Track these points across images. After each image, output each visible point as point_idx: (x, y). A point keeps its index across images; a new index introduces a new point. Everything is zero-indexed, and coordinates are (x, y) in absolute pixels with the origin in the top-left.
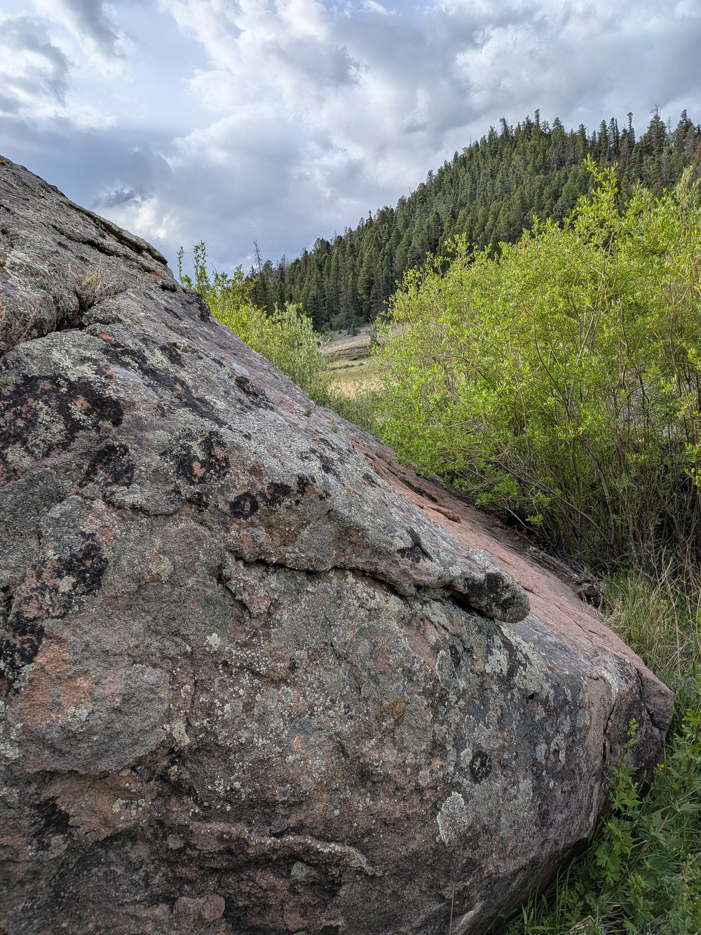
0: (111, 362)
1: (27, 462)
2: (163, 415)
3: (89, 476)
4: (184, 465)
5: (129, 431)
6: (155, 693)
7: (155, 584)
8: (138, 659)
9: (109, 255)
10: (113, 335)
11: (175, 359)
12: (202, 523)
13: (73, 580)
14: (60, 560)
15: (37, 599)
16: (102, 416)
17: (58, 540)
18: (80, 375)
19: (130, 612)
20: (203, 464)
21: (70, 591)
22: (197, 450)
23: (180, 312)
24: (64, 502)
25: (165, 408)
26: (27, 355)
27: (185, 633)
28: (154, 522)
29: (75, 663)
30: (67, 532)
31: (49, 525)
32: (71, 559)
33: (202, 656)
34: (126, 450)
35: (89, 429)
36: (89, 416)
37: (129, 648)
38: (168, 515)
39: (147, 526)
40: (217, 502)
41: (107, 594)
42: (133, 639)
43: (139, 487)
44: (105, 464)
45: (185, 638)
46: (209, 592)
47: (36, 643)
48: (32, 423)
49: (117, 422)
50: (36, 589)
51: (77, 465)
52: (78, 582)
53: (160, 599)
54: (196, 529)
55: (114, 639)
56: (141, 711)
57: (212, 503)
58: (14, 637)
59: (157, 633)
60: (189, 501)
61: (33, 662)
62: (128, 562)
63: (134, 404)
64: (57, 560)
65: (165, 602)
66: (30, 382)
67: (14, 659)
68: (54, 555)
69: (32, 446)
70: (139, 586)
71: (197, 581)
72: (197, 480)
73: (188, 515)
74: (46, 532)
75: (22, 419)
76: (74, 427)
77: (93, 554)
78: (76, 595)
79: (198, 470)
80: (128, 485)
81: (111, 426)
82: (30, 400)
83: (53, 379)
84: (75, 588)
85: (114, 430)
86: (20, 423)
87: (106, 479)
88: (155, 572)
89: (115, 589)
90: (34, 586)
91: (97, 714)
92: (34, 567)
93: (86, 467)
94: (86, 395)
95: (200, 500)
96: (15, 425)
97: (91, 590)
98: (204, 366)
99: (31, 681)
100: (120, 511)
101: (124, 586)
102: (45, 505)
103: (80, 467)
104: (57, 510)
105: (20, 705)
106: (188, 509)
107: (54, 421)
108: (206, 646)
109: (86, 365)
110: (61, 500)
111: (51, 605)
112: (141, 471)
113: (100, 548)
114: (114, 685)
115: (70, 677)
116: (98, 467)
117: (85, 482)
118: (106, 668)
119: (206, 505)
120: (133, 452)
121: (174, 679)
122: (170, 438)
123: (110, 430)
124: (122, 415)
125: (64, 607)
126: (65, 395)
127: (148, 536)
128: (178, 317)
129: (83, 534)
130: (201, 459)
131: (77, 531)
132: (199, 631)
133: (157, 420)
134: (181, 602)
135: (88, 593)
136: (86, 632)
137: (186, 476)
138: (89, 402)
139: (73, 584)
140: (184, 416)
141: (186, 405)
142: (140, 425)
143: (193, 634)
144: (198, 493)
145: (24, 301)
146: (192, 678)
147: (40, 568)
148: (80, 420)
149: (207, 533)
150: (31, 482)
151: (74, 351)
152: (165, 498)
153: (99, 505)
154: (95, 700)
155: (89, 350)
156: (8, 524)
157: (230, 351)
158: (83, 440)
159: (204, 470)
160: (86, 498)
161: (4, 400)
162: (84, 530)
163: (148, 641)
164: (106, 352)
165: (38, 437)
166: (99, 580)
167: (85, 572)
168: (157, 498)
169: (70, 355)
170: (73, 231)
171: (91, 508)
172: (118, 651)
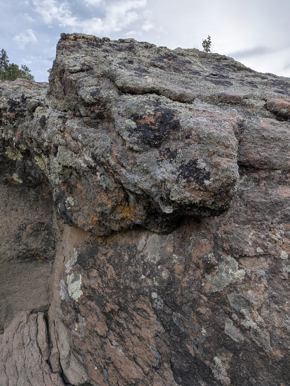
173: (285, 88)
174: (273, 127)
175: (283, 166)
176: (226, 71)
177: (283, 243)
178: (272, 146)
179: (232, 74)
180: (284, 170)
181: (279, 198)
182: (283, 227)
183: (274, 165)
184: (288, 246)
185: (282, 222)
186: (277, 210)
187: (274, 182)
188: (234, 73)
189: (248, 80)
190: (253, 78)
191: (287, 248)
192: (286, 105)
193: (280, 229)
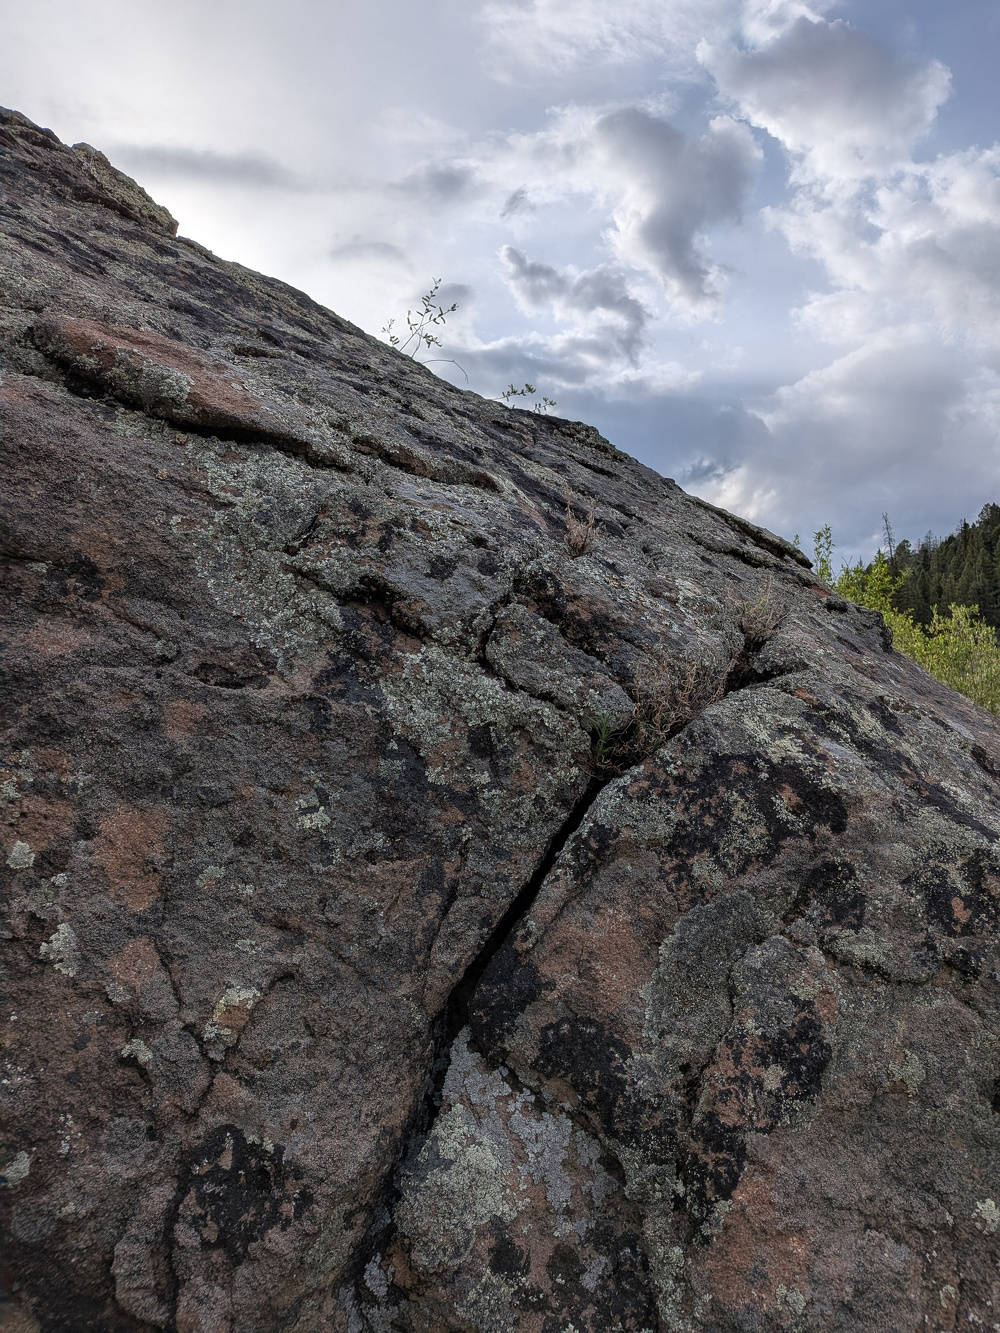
0: (818, 734)
1: (718, 879)
2: (902, 819)
3: (798, 908)
4: (938, 900)
5: (855, 841)
6: (903, 1291)
7: (896, 1097)
8: (873, 1222)
9: (756, 566)
10: (812, 692)
11: (889, 722)
12: (968, 1002)
13: (783, 1073)
14: (764, 1037)
15: (737, 1097)
16: (817, 818)
17: (760, 1004)
18: (784, 755)
19: (861, 1138)
20: (968, 902)
21: (778, 1089)
22: (957, 879)
23: (856, 641)
24: (765, 944)
25: (904, 807)
26: (716, 725)
27: (944, 1189)
28: (896, 992)
29: (786, 1211)
30: (773, 994)
31: (747, 979)
32: (780, 1039)
33: (970, 1237)
34: (852, 872)
35: (801, 837)
36: (798, 816)
37: (860, 1200)
38: (916, 984)
39: (885, 998)
40: (993, 970)
41: (828, 1102)
42: (865, 1186)
43: (873, 933)
44: (821, 890)
45: (942, 1198)
46: (980, 1123)
47: (735, 1168)
48: (723, 823)
49: (838, 828)
50: (734, 1080)
51: (783, 889)
52: (790, 1077)
53: (904, 1124)
54: (959, 1012)
55: (839, 1180)
56: (881, 1317)
57: (985, 970)
58: (705, 1151)
59: (900, 1181)
60: (949, 963)
61: (731, 1198)
62: (859, 1054)
63: (860, 800)
64: (760, 1037)
65: (910, 1130)
66: (721, 762)
67: (704, 1186)
68: (756, 1028)
69: (724, 856)
70: (874, 1097)
71: (962, 1103)
72: (958, 929)
73: (945, 985)
74: (744, 989)
75: (711, 815)
76: (779, 832)
77: (811, 1034)
78: (787, 1097)
79: (961, 912)
80: (856, 928)
81: (829, 833)
82: (722, 789)
83: (750, 760)
84: (784, 1087)
85: (834, 839)
86: (709, 821)
87: (822, 915)
88: (898, 1077)
89: (840, 1097)
90: (731, 1073)
91: (818, 1307)
92: (729, 1043)
93: (794, 893)
94: (794, 785)
95: (966, 963)
96: (702, 825)
97: (808, 1093)
98: (929, 733)
99: (726, 1228)
100: (845, 968)
101: (853, 1094)
102: (738, 945)
103: (787, 892)
104: (757, 956)
105: (710, 1264)
106: (945, 976)
107: (752, 822)
108: (975, 1220)
109: (788, 738)
110: (760, 941)
111: (754, 1109)
112: (876, 908)
113: (820, 1027)
114: (841, 1262)
115: (779, 1233)
116: (810, 895)
117: (791, 916)
118: (828, 1228)
119: (976, 973)
120: (862, 875)
121: (929, 1271)
122: (914, 856)
123: (829, 839)
124: (846, 816)
125: (771, 1115)
126: (766, 783)
127: (886, 1015)
128: (856, 649)
129: (795, 999)
130: (963, 893)
131: (785, 994)
132: (964, 1190)
133: (893, 826)
134: (935, 1133)
135: (802, 1097)
136: (799, 1161)
137: (942, 921)
138: (799, 795)
139: (782, 1079)
140: (930, 819)
141: (929, 801)
142: (870, 833)
143: (954, 1194)
144: (962, 951)
145: (705, 650)
146: (956, 1273)
147: (738, 1046)
148: (788, 822)
149: (977, 1021)
150: (723, 909)
151: (768, 717)
152: (912, 956)
153: (815, 955)
154: (815, 1282)
155: (788, 715)
156: (690, 968)
157: (931, 698)
158: (792, 851)
159: (969, 912)
160: (797, 942)
161: (690, 787)
162: (796, 993)
163: (887, 1192)
164: (808, 718)
165: (734, 843)
166: (819, 1078)
167: (799, 1061)
168: (901, 954)
169: (765, 723)
170: (713, 539)
171: (804, 958)
172: (845, 1203)
173: (229, 301)
174: (35, 412)
175: (52, 549)
176: (20, 184)
177: (23, 815)
178: (20, 474)
179: (44, 205)
180: (58, 565)
181: (27, 658)
182: (32, 758)
183: (21, 541)
184: (39, 824)
185: (30, 741)
186: (16, 702)
187: (20, 602)
188: (55, 205)
189: (101, 241)
190: (120, 241)
191: (36, 830)
192: (95, 344)
193: (17, 766)
